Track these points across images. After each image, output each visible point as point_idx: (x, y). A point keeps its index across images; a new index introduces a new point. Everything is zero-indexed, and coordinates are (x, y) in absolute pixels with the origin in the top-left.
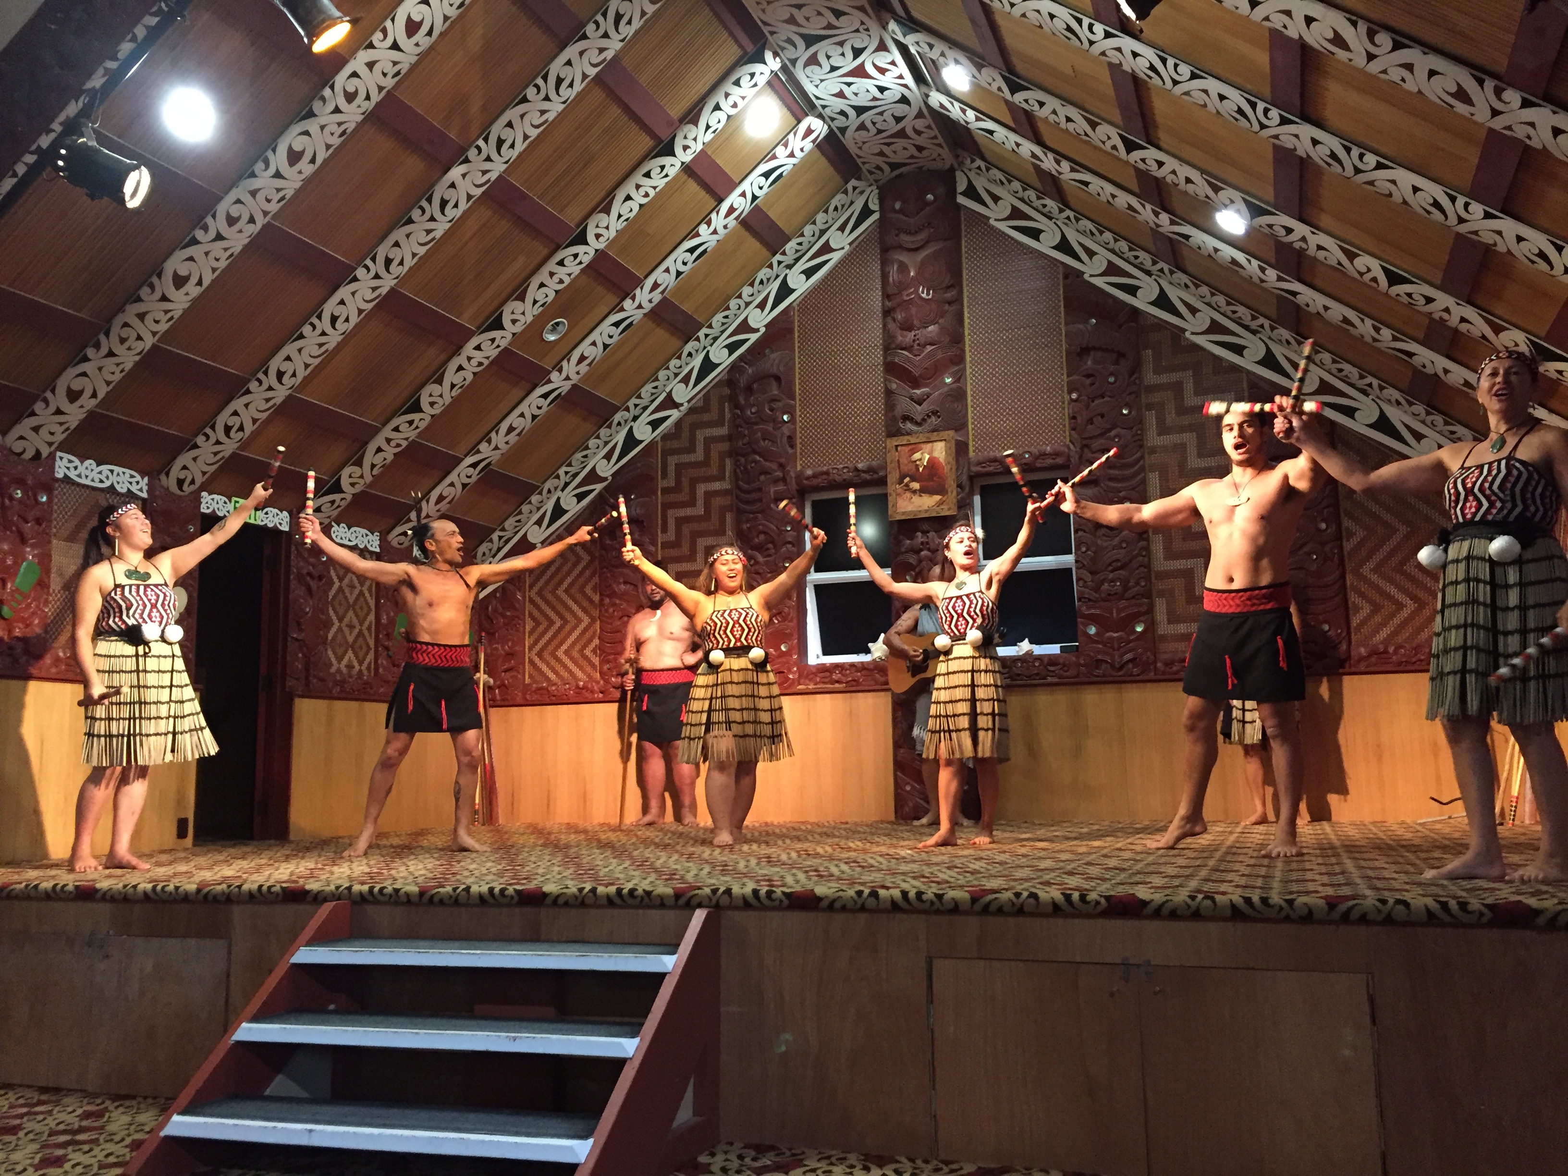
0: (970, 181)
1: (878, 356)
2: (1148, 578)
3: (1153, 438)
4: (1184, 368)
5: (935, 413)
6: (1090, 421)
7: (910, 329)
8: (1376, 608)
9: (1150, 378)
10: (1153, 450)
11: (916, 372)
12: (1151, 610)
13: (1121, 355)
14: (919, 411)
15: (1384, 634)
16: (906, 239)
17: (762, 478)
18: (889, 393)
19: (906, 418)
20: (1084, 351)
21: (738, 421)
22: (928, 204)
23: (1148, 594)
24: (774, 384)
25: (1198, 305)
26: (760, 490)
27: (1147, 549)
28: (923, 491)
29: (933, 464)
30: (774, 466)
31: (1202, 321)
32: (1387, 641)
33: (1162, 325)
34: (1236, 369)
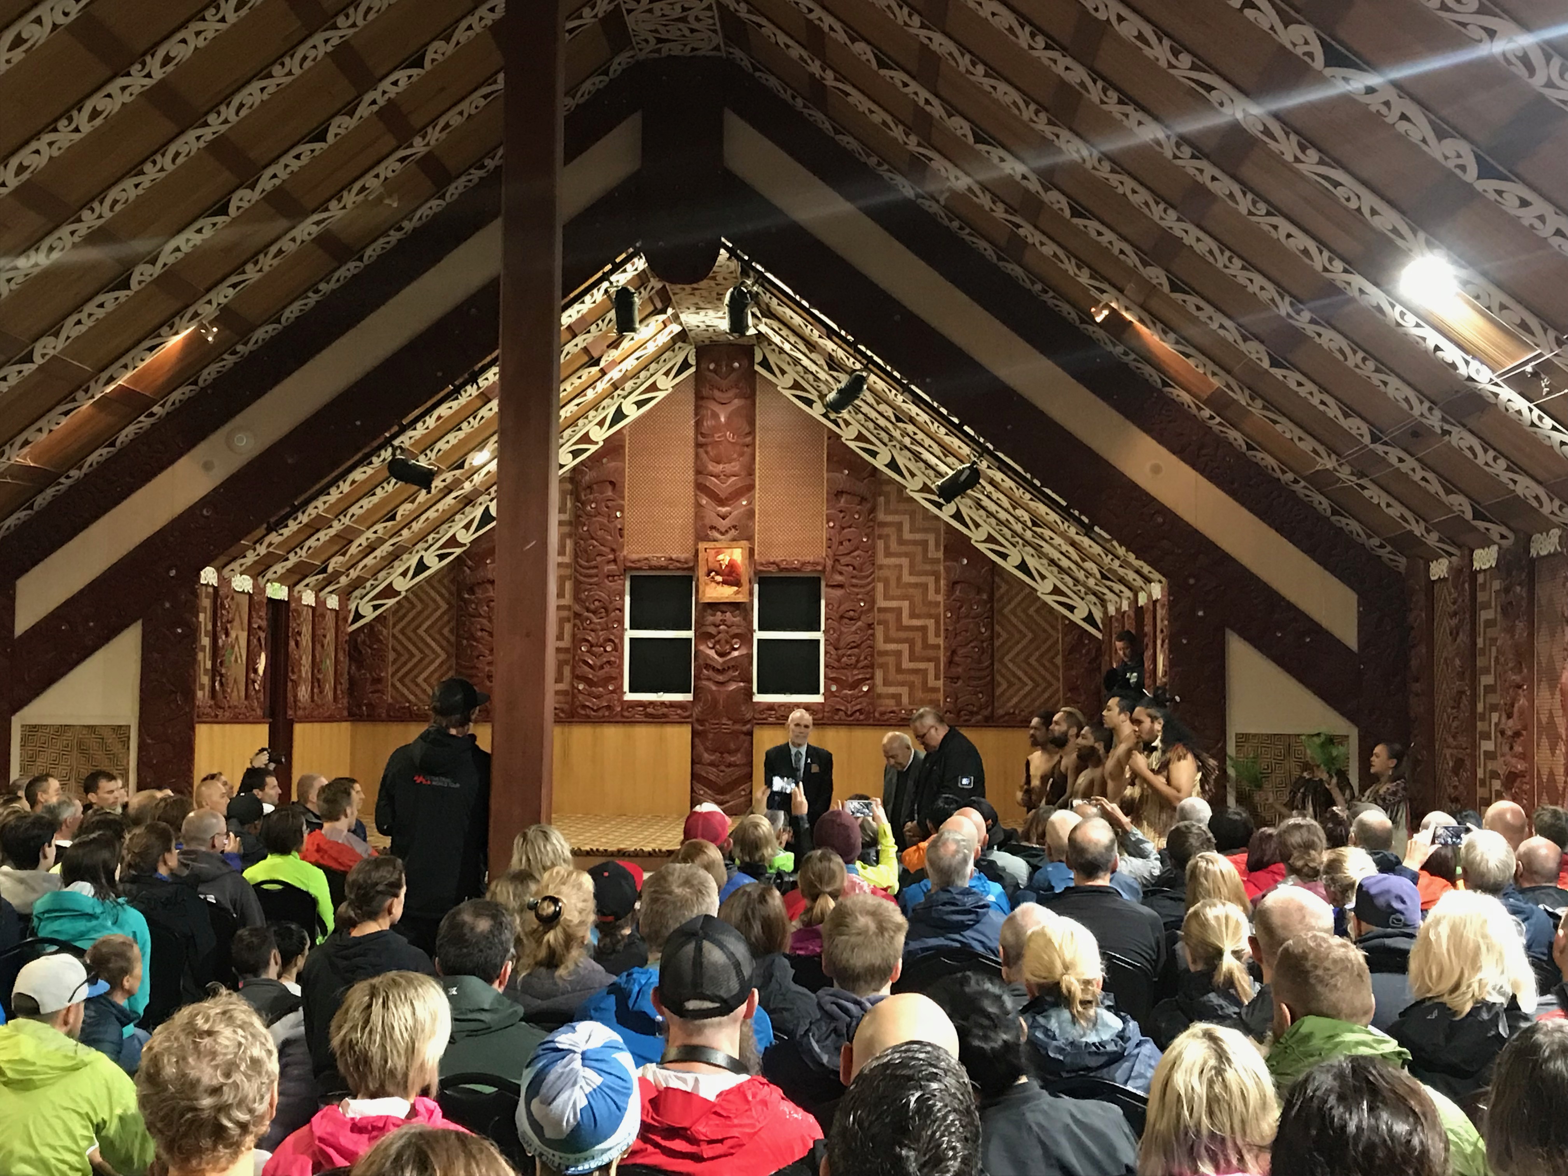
0: (764, 357)
1: (690, 475)
2: (872, 656)
3: (881, 559)
4: (904, 513)
5: (734, 527)
6: (841, 543)
7: (718, 463)
8: (1011, 685)
9: (881, 516)
10: (881, 567)
11: (722, 495)
12: (872, 678)
13: (863, 499)
14: (724, 524)
15: (1015, 700)
16: (717, 394)
17: (599, 559)
18: (698, 505)
19: (713, 528)
20: (839, 494)
21: (580, 512)
22: (734, 369)
23: (872, 666)
24: (610, 488)
25: (916, 471)
26: (596, 567)
27: (873, 635)
28: (725, 582)
29: (732, 565)
30: (608, 550)
31: (917, 483)
32: (1015, 706)
33: (891, 481)
34: (937, 518)
